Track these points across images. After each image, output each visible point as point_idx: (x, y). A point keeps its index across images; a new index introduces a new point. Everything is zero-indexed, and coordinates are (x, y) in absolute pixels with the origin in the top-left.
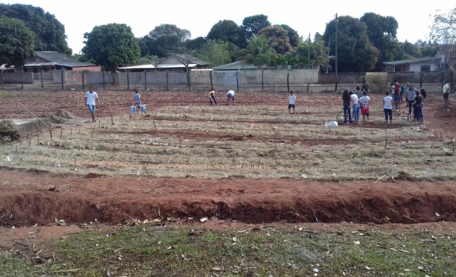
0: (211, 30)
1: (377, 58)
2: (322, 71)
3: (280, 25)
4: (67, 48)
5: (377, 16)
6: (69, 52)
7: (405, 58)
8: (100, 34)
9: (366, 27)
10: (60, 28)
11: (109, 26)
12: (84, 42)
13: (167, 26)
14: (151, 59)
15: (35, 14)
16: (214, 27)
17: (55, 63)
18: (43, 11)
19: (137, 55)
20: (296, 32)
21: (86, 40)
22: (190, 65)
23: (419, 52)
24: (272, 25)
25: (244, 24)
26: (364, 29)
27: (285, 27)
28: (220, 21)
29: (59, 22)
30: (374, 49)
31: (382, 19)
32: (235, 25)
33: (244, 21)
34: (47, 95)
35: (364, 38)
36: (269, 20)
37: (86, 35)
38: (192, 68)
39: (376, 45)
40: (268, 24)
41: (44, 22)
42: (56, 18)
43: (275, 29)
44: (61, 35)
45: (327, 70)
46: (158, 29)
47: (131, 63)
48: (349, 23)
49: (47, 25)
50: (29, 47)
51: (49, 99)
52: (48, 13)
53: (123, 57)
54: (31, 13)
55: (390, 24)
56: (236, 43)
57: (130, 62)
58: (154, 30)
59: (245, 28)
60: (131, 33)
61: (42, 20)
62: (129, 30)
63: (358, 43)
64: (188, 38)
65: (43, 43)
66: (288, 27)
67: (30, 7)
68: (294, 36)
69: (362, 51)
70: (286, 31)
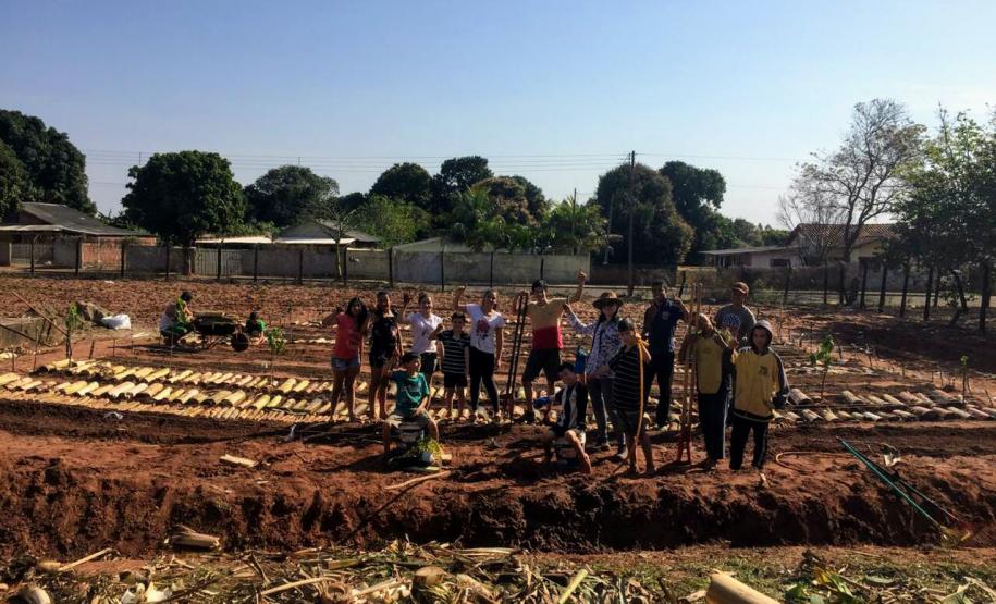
0: (379, 180)
1: (690, 244)
2: (597, 260)
3: (511, 176)
4: (87, 200)
5: (689, 168)
6: (90, 210)
7: (737, 246)
8: (166, 170)
9: (670, 188)
10: (76, 159)
11: (185, 154)
12: (129, 186)
13: (292, 169)
14: (259, 228)
15: (25, 129)
16: (385, 174)
17: (62, 227)
18: (43, 126)
19: (237, 216)
20: (540, 191)
21: (133, 181)
22: (342, 241)
23: (760, 238)
24: (496, 175)
25: (442, 171)
26: (666, 189)
27: (519, 180)
28: (397, 165)
29: (75, 149)
30: (685, 226)
31: (698, 173)
32: (424, 174)
33: (443, 166)
34: (44, 284)
35: (668, 206)
36: (490, 166)
37: (133, 172)
38: (345, 245)
39: (687, 219)
40: (487, 174)
41: (42, 146)
42: (70, 141)
43: (502, 183)
44: (77, 175)
45: (606, 258)
46: (273, 174)
47: (223, 232)
48: (642, 178)
49: (48, 153)
50: (9, 190)
51: (48, 292)
52: (52, 130)
53: (209, 218)
54: (17, 128)
55: (712, 184)
56: (424, 208)
57: (221, 229)
58: (266, 177)
59: (446, 179)
60: (229, 172)
61: (39, 143)
62: (225, 165)
63: (657, 213)
64: (333, 193)
65: (38, 189)
66: (526, 180)
67: (16, 114)
68: (537, 197)
69: (664, 229)
70: (521, 187)
